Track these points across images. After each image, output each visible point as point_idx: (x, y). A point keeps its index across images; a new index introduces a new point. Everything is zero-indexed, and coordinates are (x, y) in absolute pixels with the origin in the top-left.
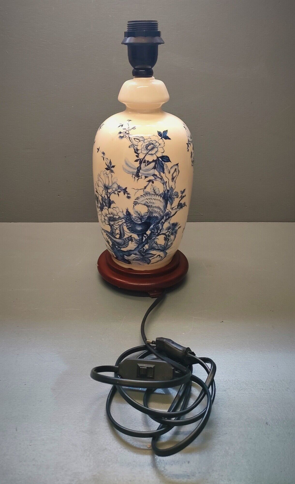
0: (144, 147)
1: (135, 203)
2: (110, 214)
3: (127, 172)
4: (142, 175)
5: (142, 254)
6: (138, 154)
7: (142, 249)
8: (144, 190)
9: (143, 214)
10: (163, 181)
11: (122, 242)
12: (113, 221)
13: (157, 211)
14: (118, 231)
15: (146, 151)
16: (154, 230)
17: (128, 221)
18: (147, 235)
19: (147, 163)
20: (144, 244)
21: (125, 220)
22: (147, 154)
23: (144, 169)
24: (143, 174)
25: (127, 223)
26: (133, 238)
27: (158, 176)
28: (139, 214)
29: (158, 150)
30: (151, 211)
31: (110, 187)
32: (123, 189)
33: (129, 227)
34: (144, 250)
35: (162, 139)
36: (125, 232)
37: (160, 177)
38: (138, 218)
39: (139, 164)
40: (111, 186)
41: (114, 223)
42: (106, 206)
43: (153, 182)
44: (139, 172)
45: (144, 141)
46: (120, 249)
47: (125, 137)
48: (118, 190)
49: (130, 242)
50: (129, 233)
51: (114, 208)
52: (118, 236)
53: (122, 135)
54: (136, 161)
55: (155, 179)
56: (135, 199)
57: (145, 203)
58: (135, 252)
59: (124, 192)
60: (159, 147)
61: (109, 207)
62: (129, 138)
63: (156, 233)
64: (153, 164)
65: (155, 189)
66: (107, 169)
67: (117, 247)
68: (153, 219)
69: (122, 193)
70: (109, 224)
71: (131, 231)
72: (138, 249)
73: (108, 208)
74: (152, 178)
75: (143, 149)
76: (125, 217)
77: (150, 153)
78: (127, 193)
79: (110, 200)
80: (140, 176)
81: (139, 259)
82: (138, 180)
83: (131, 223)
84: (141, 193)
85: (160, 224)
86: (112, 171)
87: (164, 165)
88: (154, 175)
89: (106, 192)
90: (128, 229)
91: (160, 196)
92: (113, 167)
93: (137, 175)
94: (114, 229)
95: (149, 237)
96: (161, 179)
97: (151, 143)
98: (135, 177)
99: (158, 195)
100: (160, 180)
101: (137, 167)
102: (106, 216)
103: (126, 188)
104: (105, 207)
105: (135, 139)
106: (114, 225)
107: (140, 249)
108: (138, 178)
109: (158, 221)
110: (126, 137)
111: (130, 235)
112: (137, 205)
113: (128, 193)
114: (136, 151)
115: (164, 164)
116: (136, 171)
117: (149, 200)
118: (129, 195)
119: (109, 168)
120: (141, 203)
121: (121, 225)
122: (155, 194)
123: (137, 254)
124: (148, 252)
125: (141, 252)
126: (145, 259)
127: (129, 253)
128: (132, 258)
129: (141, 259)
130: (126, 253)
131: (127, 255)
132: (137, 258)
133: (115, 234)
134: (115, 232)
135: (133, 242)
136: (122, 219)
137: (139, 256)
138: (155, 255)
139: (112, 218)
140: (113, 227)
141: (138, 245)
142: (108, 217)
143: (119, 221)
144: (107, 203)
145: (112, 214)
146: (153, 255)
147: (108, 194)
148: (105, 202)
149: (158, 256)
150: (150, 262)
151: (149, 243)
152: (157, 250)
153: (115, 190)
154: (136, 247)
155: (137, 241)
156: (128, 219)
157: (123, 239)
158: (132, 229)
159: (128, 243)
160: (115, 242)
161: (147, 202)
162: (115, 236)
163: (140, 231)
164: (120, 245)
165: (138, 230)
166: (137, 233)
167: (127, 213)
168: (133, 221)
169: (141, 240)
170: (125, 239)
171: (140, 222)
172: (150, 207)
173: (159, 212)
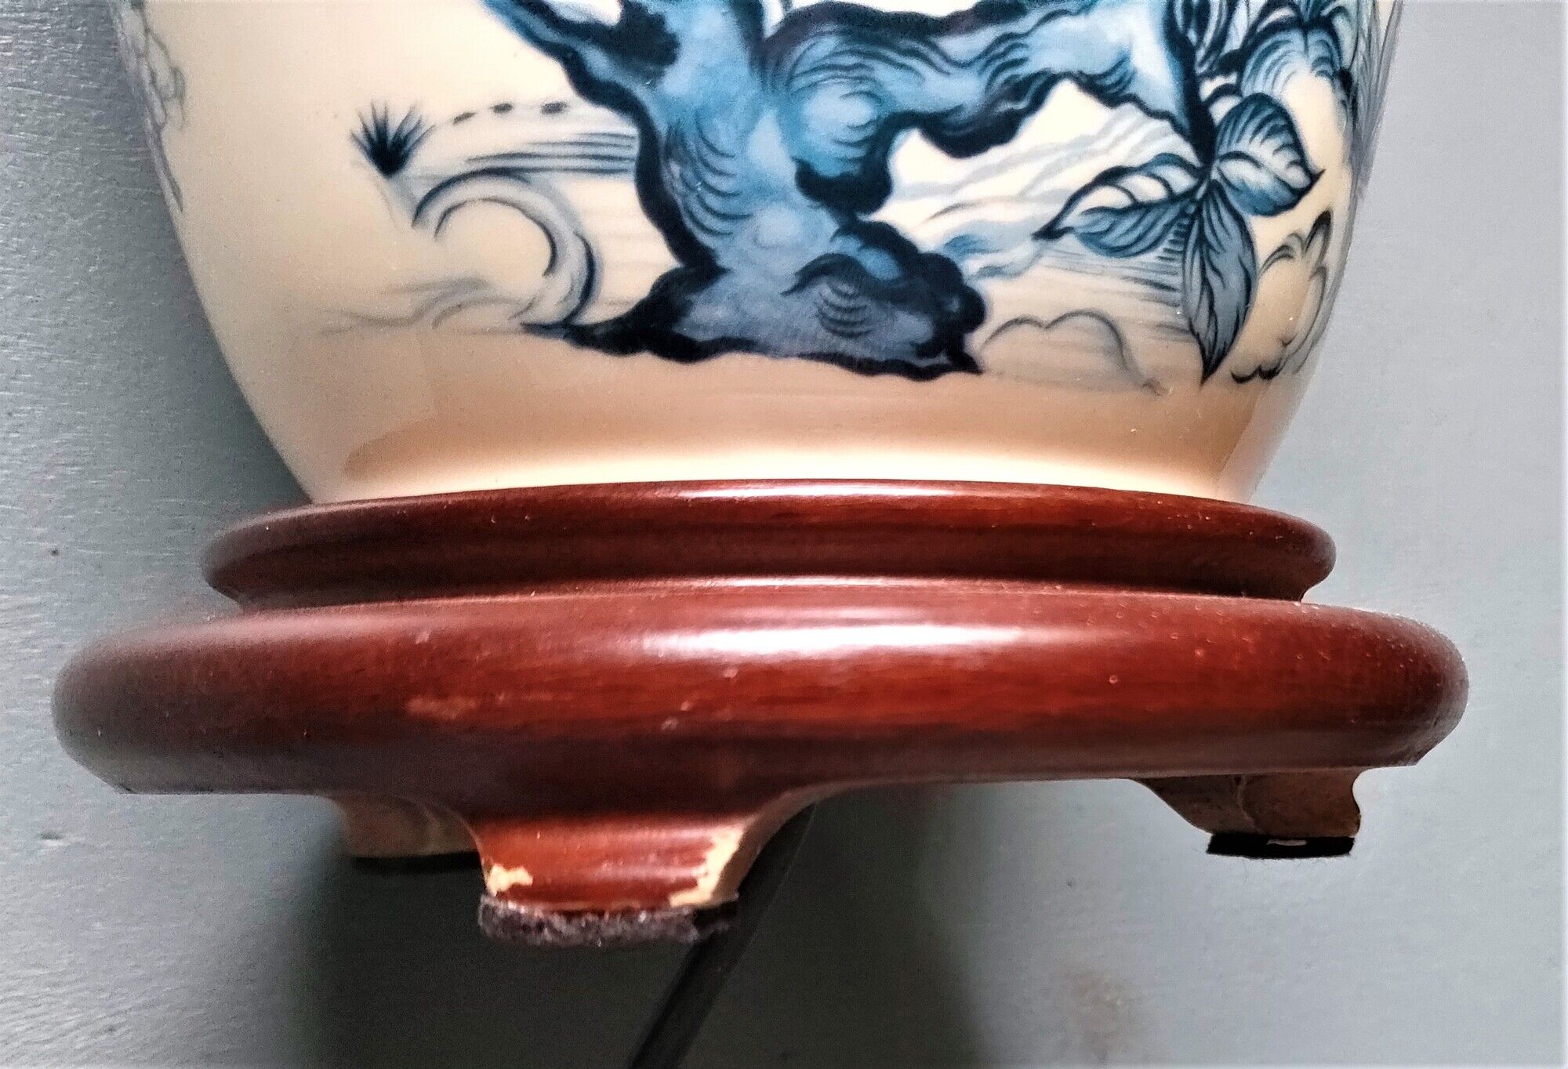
5: (1207, 90)
34: (1241, 15)
58: (1109, 28)
81: (1135, 206)
123: (1132, 89)
124: (1268, 63)
125: (1192, 36)
126: (1214, 217)
127: (1001, 49)
128: (1039, 179)
129: (1167, 218)
130: (948, 74)
131: (958, 109)
132: (1111, 177)
137: (1154, 125)
138: (1312, 179)
146: (1299, 177)
149: (1319, 242)
150: (1238, 324)
152: (1339, 94)
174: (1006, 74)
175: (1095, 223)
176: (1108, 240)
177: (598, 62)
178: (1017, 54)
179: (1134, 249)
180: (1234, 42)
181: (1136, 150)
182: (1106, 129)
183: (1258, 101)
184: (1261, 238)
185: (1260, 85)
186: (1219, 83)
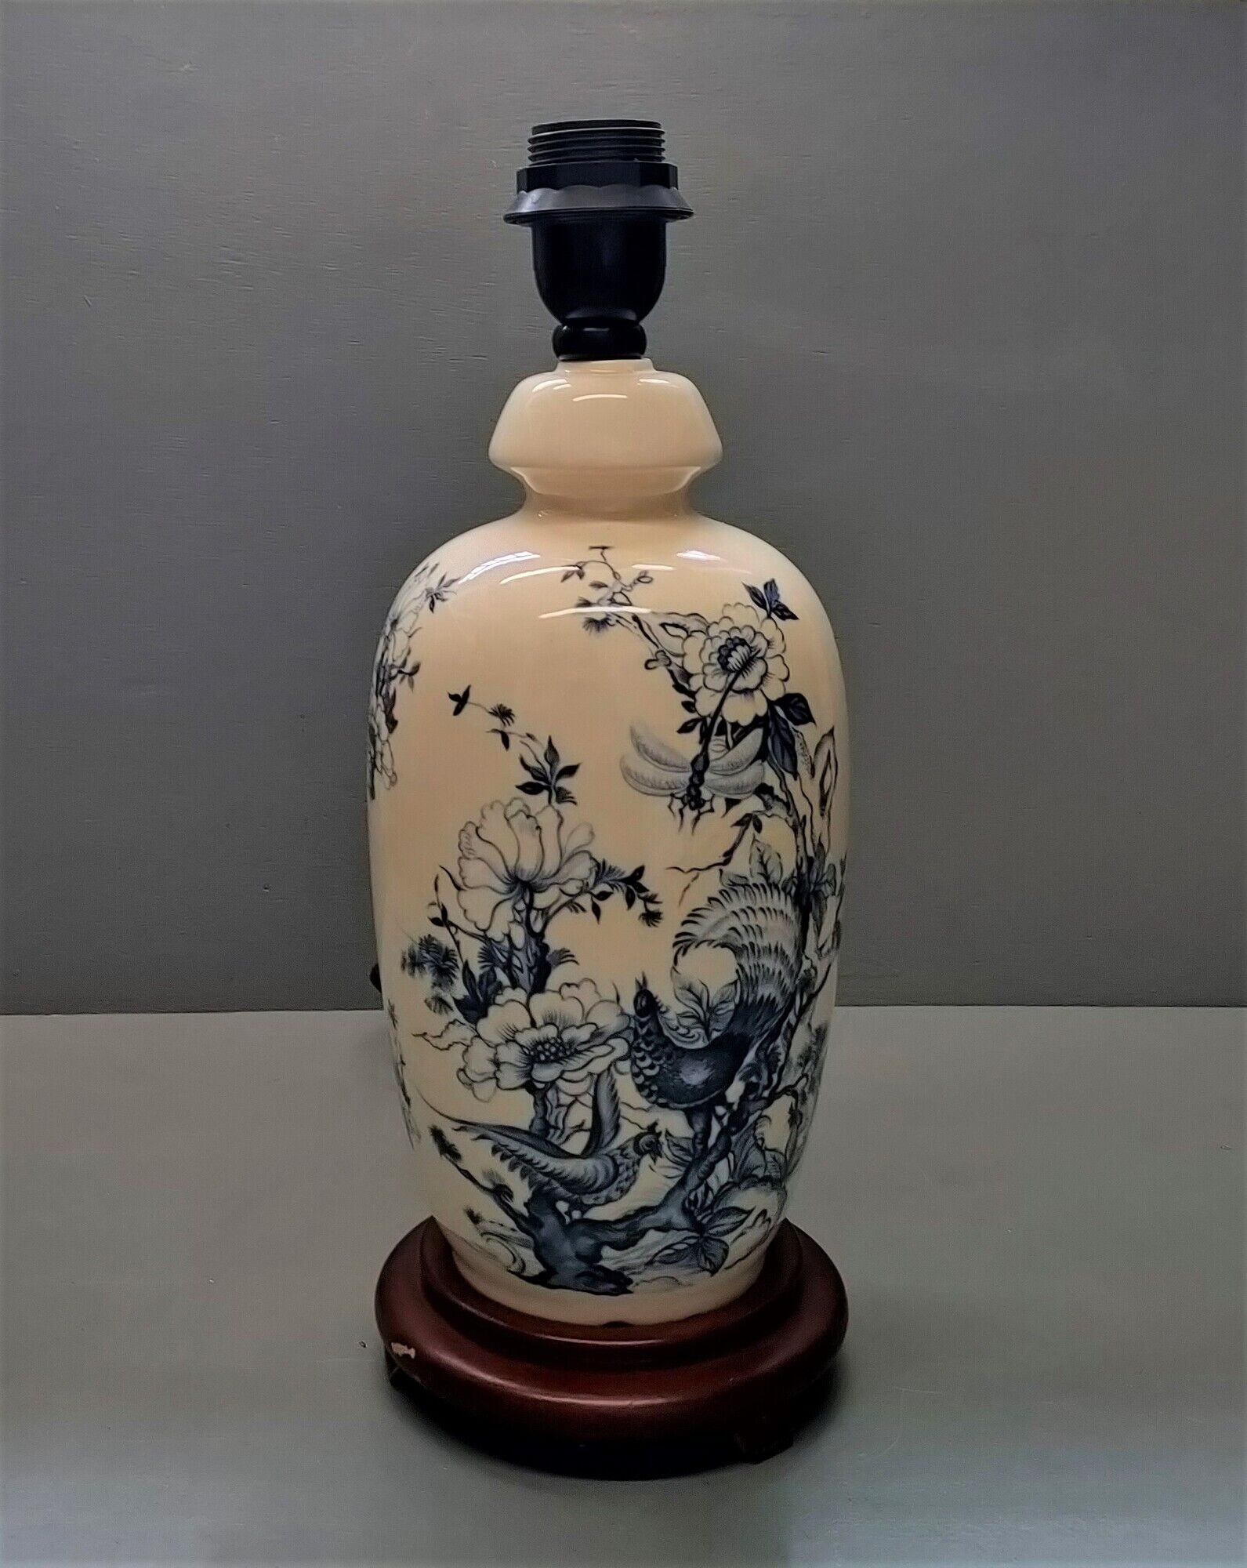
0: (714, 659)
1: (684, 943)
2: (539, 1022)
3: (644, 789)
4: (714, 796)
5: (699, 1218)
6: (692, 694)
7: (702, 1188)
8: (721, 871)
9: (714, 1001)
10: (795, 817)
11: (601, 1169)
12: (558, 1060)
13: (771, 972)
14: (582, 1114)
15: (724, 678)
16: (759, 1076)
17: (643, 1046)
18: (729, 1106)
19: (735, 735)
20: (712, 1158)
22: (731, 693)
23: (723, 762)
24: (720, 789)
25: (640, 1055)
26: (662, 1139)
27: (777, 791)
28: (699, 1001)
29: (770, 670)
30: (749, 975)
31: (549, 882)
32: (624, 876)
33: (647, 1078)
34: (710, 1196)
35: (769, 617)
37: (783, 796)
38: (692, 1021)
39: (700, 742)
40: (555, 874)
41: (563, 1072)
42: (515, 984)
43: (759, 827)
44: (702, 781)
45: (706, 633)
46: (583, 1213)
47: (617, 621)
48: (595, 884)
49: (647, 1160)
51: (569, 985)
52: (577, 1143)
53: (598, 611)
54: (686, 728)
55: (767, 806)
56: (684, 923)
57: (726, 936)
58: (662, 1216)
59: (629, 891)
60: (770, 653)
61: (538, 986)
62: (636, 624)
63: (765, 1088)
64: (754, 739)
65: (765, 859)
66: (530, 789)
67: (562, 1207)
68: (756, 1017)
69: (618, 898)
70: (529, 1086)
71: (653, 1098)
72: (684, 1193)
73: (530, 996)
74: (752, 804)
75: (709, 670)
76: (628, 1028)
77: (740, 684)
78: (643, 895)
79: (545, 948)
80: (705, 801)
81: (677, 1251)
82: (700, 823)
83: (656, 1055)
84: (711, 883)
86: (563, 796)
87: (796, 739)
88: (763, 790)
89: (519, 912)
90: (640, 1088)
91: (784, 889)
92: (570, 771)
93: (693, 799)
94: (559, 1105)
95: (738, 1119)
96: (789, 805)
97: (737, 641)
98: (681, 811)
99: (776, 887)
100: (783, 813)
101: (691, 759)
102: (511, 1040)
103: (640, 871)
104: (509, 993)
105: (667, 627)
106: (560, 1083)
107: (691, 1191)
108: (695, 813)
109: (775, 1023)
110: (621, 621)
111: (646, 1120)
112: (691, 951)
113: (650, 894)
114: (682, 682)
115: (794, 733)
116: (685, 777)
117: (742, 916)
118: (652, 907)
119: (543, 783)
120: (712, 936)
121: (606, 1074)
122: (764, 882)
123: (673, 1226)
124: (724, 1201)
125: (693, 1208)
126: (708, 1244)
127: (630, 1226)
128: (646, 1252)
129: (689, 1251)
130: (616, 1233)
131: (619, 1240)
132: (668, 1247)
133: (559, 1132)
134: (560, 1125)
135: (661, 1156)
136: (608, 1039)
137: (681, 1232)
138: (749, 1212)
139: (547, 1046)
140: (550, 1094)
141: (683, 1169)
142: (522, 1046)
143: (590, 1055)
144: (525, 969)
145: (554, 1024)
146: (743, 1216)
147: (536, 918)
148: (508, 967)
149: (760, 1220)
150: (724, 1260)
151: (732, 1149)
152: (759, 1185)
153: (582, 888)
154: (672, 1183)
155: (682, 1149)
156: (643, 1037)
157: (605, 1152)
158: (659, 1088)
159: (631, 1173)
160: (553, 1181)
161: (734, 929)
162: (558, 1148)
163: (699, 1090)
164: (584, 1194)
165: (689, 1085)
166: (684, 1106)
167: (639, 1000)
168: (668, 1041)
169: (697, 1141)
170: (618, 1149)
171: (701, 1041)
172: (745, 952)
173: (780, 973)
174: (634, 1230)
175: (665, 1258)
176: (670, 1260)
177: (523, 1224)
178: (636, 1226)
179: (679, 1260)
180: (709, 1202)
181: (676, 1239)
182: (665, 1238)
183: (720, 1211)
184: (728, 1239)
185: (720, 1207)
186: (704, 1214)
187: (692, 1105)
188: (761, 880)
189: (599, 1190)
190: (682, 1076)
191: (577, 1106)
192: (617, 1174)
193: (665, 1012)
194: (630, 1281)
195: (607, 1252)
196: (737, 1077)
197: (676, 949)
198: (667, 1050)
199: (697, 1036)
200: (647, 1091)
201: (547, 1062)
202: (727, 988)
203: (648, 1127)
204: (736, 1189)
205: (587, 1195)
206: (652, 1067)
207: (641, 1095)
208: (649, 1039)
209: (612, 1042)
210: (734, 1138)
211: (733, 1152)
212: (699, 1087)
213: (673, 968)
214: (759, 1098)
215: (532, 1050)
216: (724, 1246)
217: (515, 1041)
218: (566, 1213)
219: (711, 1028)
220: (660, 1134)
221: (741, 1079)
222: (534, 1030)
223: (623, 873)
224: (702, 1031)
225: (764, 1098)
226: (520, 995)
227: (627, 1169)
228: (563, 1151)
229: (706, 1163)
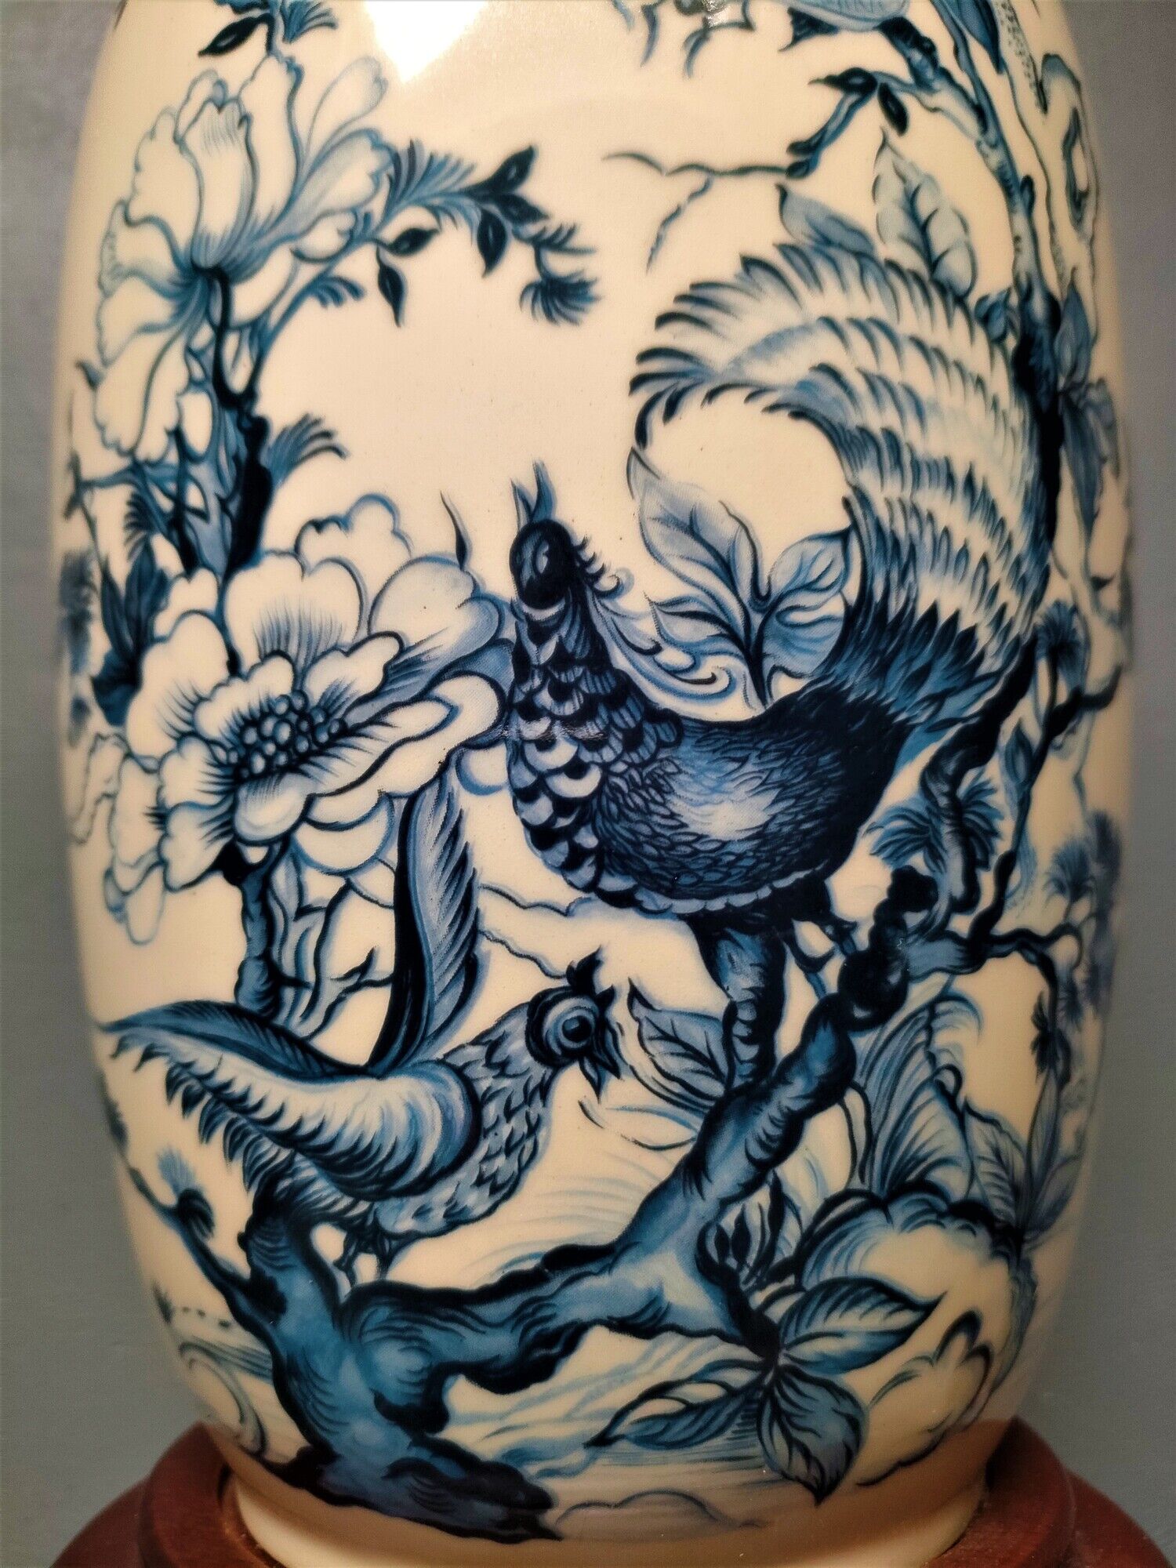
2: (249, 655)
5: (758, 1299)
7: (762, 1197)
8: (784, 195)
9: (778, 574)
11: (426, 1111)
12: (297, 764)
13: (957, 546)
14: (366, 931)
16: (935, 856)
17: (545, 699)
18: (842, 931)
20: (790, 1095)
21: (494, 684)
25: (538, 728)
26: (619, 1012)
28: (725, 569)
31: (267, 243)
32: (474, 179)
33: (563, 805)
34: (791, 1227)
36: (484, 902)
40: (282, 215)
41: (310, 801)
42: (192, 562)
43: (898, 118)
48: (389, 211)
49: (572, 1083)
50: (567, 913)
51: (318, 525)
52: (358, 1027)
55: (921, 82)
56: (663, 320)
57: (803, 385)
58: (629, 1282)
59: (487, 218)
61: (243, 548)
65: (924, 207)
67: (329, 1242)
68: (918, 665)
69: (457, 245)
70: (230, 863)
71: (586, 873)
72: (699, 1208)
73: (223, 584)
76: (495, 642)
78: (532, 229)
81: (690, 1408)
82: (707, 52)
85: (994, 771)
86: (301, 20)
88: (904, 36)
89: (198, 354)
90: (541, 837)
98: (648, 14)
99: (959, 301)
100: (966, 122)
102: (187, 735)
103: (521, 163)
106: (306, 838)
107: (725, 1203)
108: (693, 23)
109: (978, 706)
111: (562, 947)
112: (692, 407)
113: (552, 226)
117: (855, 337)
118: (560, 265)
119: (256, 12)
121: (431, 795)
122: (924, 271)
123: (669, 1320)
124: (835, 1251)
125: (732, 1262)
126: (790, 1393)
127: (530, 1310)
128: (584, 1402)
129: (730, 1409)
130: (484, 1333)
131: (497, 1358)
132: (660, 1391)
133: (307, 996)
134: (310, 977)
135: (618, 1075)
136: (438, 679)
137: (699, 1343)
138: (927, 1309)
139: (269, 725)
140: (282, 878)
141: (698, 1122)
142: (210, 743)
143: (385, 736)
144: (214, 506)
145: (284, 655)
146: (905, 1318)
147: (238, 353)
148: (177, 525)
149: (960, 1343)
150: (850, 1453)
151: (859, 1079)
152: (953, 1225)
153: (351, 232)
154: (663, 1167)
155: (691, 1052)
156: (545, 670)
157: (439, 1055)
158: (603, 841)
159: (518, 1125)
160: (299, 1157)
161: (829, 370)
162: (303, 1045)
163: (740, 857)
164: (383, 1195)
165: (700, 837)
166: (692, 906)
167: (528, 553)
168: (625, 690)
169: (740, 1030)
170: (476, 1042)
171: (737, 698)
172: (873, 454)
173: (984, 561)
174: (538, 1328)
175: (647, 1428)
176: (668, 1437)
177: (243, 1302)
178: (547, 1312)
179: (698, 1439)
180: (787, 1252)
181: (683, 1366)
182: (646, 1357)
183: (831, 1287)
184: (863, 1382)
185: (828, 1273)
186: (772, 1288)
187: (717, 905)
188: (911, 260)
189: (427, 1182)
190: (678, 805)
191: (353, 906)
192: (476, 1131)
193: (615, 592)
194: (544, 1501)
195: (463, 1395)
196: (865, 843)
197: (644, 395)
198: (627, 718)
199: (722, 684)
200: (563, 847)
201: (273, 773)
202: (819, 546)
203: (570, 969)
204: (874, 1218)
205: (394, 1202)
206: (576, 769)
207: (545, 862)
208: (568, 677)
209: (452, 689)
210: (863, 1043)
211: (861, 1091)
212: (738, 849)
213: (633, 452)
214: (936, 932)
215: (234, 749)
216: (847, 1407)
217: (195, 734)
218: (338, 1264)
219: (768, 664)
220: (609, 996)
221: (878, 851)
222: (237, 683)
223: (470, 169)
224: (740, 668)
225: (954, 937)
226: (200, 590)
227: (509, 1113)
228: (322, 1059)
229: (772, 1110)
